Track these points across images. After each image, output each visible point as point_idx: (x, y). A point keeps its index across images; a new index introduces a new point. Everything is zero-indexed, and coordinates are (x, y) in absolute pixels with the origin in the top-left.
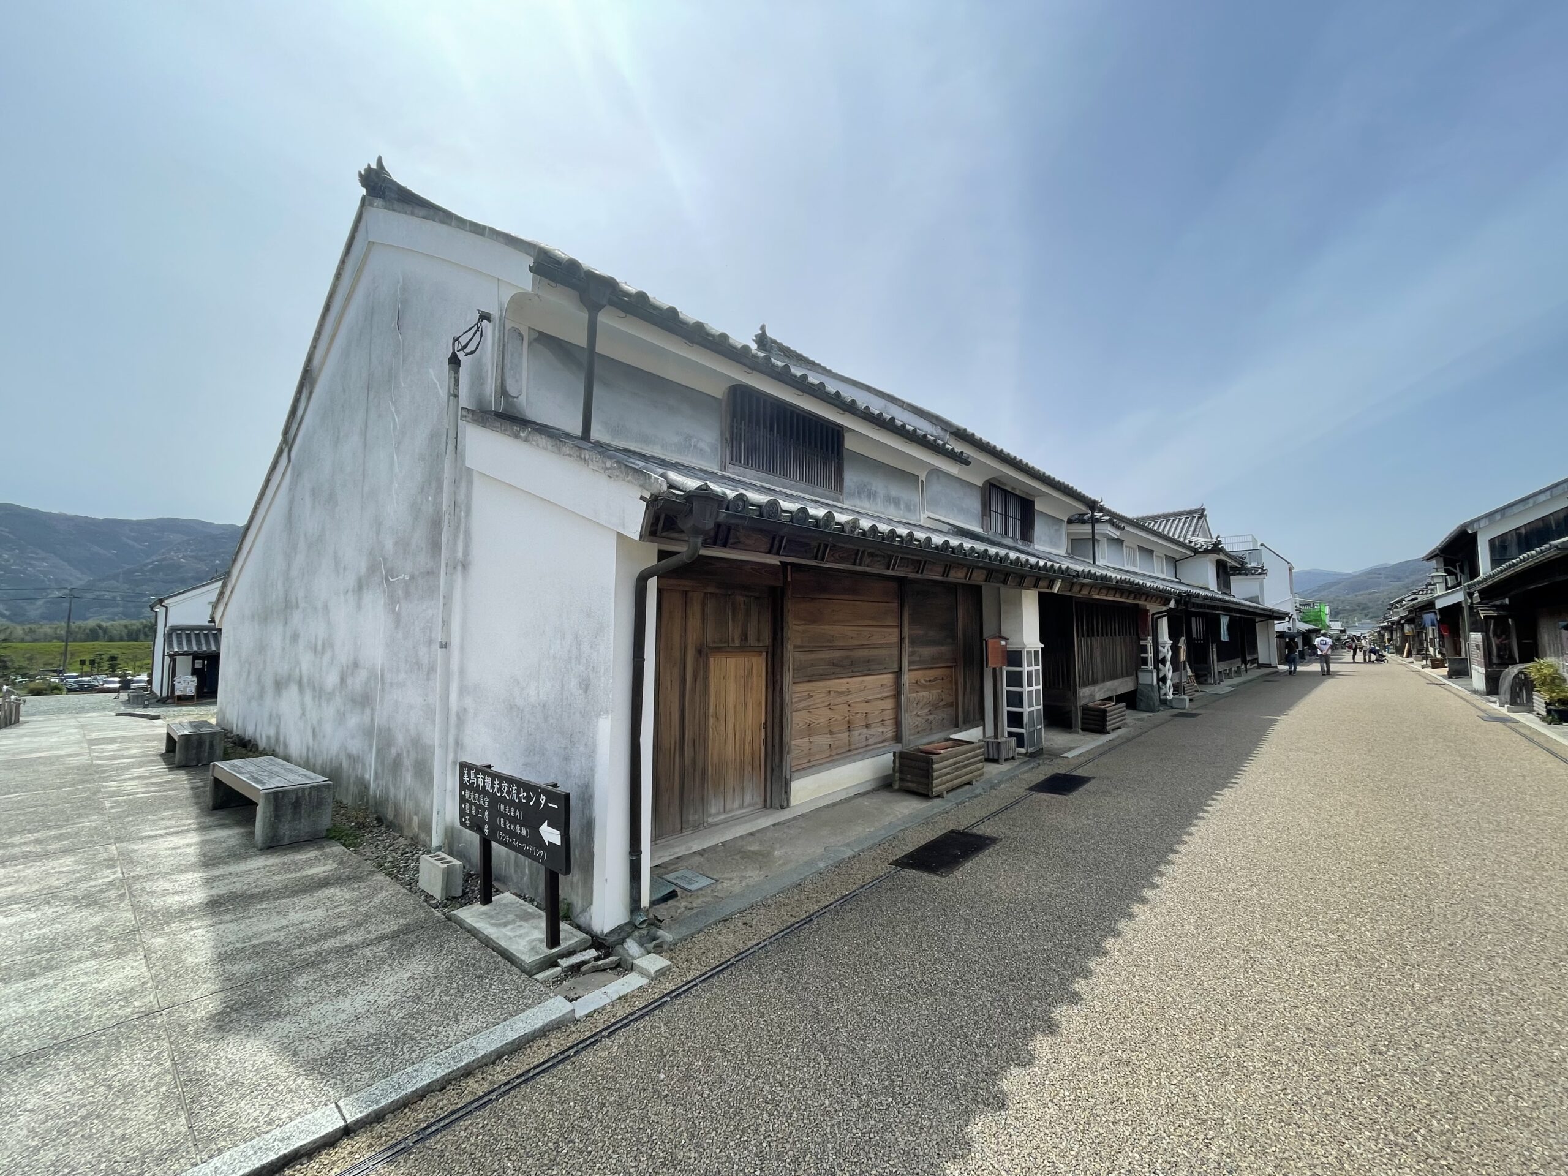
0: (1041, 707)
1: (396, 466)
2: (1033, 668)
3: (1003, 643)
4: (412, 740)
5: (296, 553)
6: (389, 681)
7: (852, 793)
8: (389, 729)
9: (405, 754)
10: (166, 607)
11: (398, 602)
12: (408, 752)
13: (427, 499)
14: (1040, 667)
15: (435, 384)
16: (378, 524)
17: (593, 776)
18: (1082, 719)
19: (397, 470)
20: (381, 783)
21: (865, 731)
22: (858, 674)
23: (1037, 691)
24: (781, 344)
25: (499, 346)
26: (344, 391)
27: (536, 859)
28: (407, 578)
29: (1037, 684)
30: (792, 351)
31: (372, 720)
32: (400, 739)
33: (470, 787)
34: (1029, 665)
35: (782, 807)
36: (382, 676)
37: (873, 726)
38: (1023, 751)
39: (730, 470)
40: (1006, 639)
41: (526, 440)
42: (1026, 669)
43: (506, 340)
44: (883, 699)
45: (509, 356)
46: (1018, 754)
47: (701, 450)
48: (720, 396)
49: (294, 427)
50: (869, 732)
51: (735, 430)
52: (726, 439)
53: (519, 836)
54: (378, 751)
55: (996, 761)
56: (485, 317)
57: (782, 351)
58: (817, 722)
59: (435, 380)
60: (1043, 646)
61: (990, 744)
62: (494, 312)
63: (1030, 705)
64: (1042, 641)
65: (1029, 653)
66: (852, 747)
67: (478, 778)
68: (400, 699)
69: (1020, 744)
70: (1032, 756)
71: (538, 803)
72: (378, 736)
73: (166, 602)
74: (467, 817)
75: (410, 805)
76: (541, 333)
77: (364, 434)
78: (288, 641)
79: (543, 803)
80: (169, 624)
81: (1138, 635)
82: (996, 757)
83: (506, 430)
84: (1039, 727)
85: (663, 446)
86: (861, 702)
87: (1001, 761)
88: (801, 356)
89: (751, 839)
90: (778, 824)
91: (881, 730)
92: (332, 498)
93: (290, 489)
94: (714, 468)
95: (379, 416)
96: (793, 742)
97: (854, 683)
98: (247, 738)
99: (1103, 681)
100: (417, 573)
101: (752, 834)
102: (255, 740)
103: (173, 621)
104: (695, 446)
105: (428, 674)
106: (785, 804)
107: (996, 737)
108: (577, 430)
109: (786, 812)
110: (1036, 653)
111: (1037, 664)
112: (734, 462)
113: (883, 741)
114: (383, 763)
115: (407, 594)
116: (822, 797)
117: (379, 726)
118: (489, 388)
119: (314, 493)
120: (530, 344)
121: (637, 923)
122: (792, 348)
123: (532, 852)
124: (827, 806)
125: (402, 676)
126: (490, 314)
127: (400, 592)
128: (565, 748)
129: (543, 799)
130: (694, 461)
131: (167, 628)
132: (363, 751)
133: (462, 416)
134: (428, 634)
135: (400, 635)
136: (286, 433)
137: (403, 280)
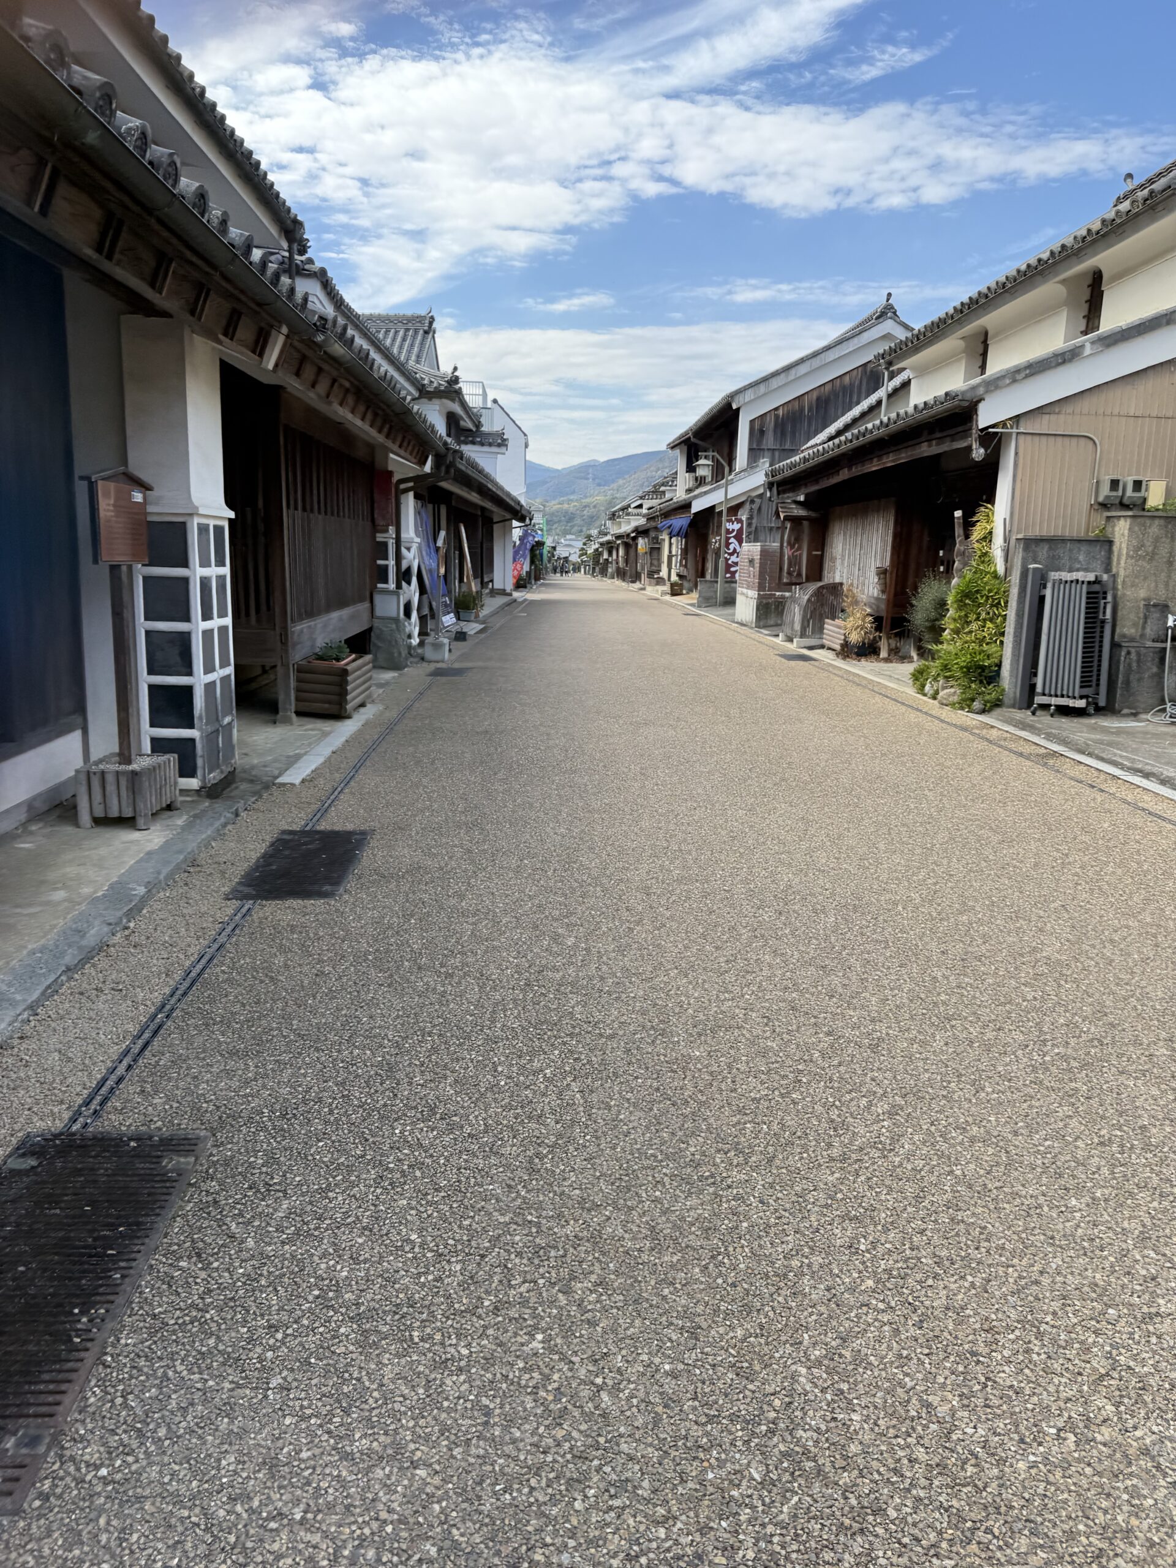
0: (230, 670)
2: (213, 571)
3: (138, 497)
14: (226, 570)
18: (298, 690)
23: (223, 630)
29: (222, 614)
34: (205, 563)
38: (194, 783)
40: (145, 487)
42: (197, 572)
46: (183, 792)
55: (127, 822)
60: (232, 515)
61: (110, 779)
63: (209, 668)
64: (230, 502)
65: (203, 529)
69: (187, 769)
70: (212, 792)
81: (373, 521)
82: (128, 813)
84: (227, 720)
87: (141, 822)
99: (329, 608)
107: (125, 756)
110: (219, 530)
111: (220, 563)
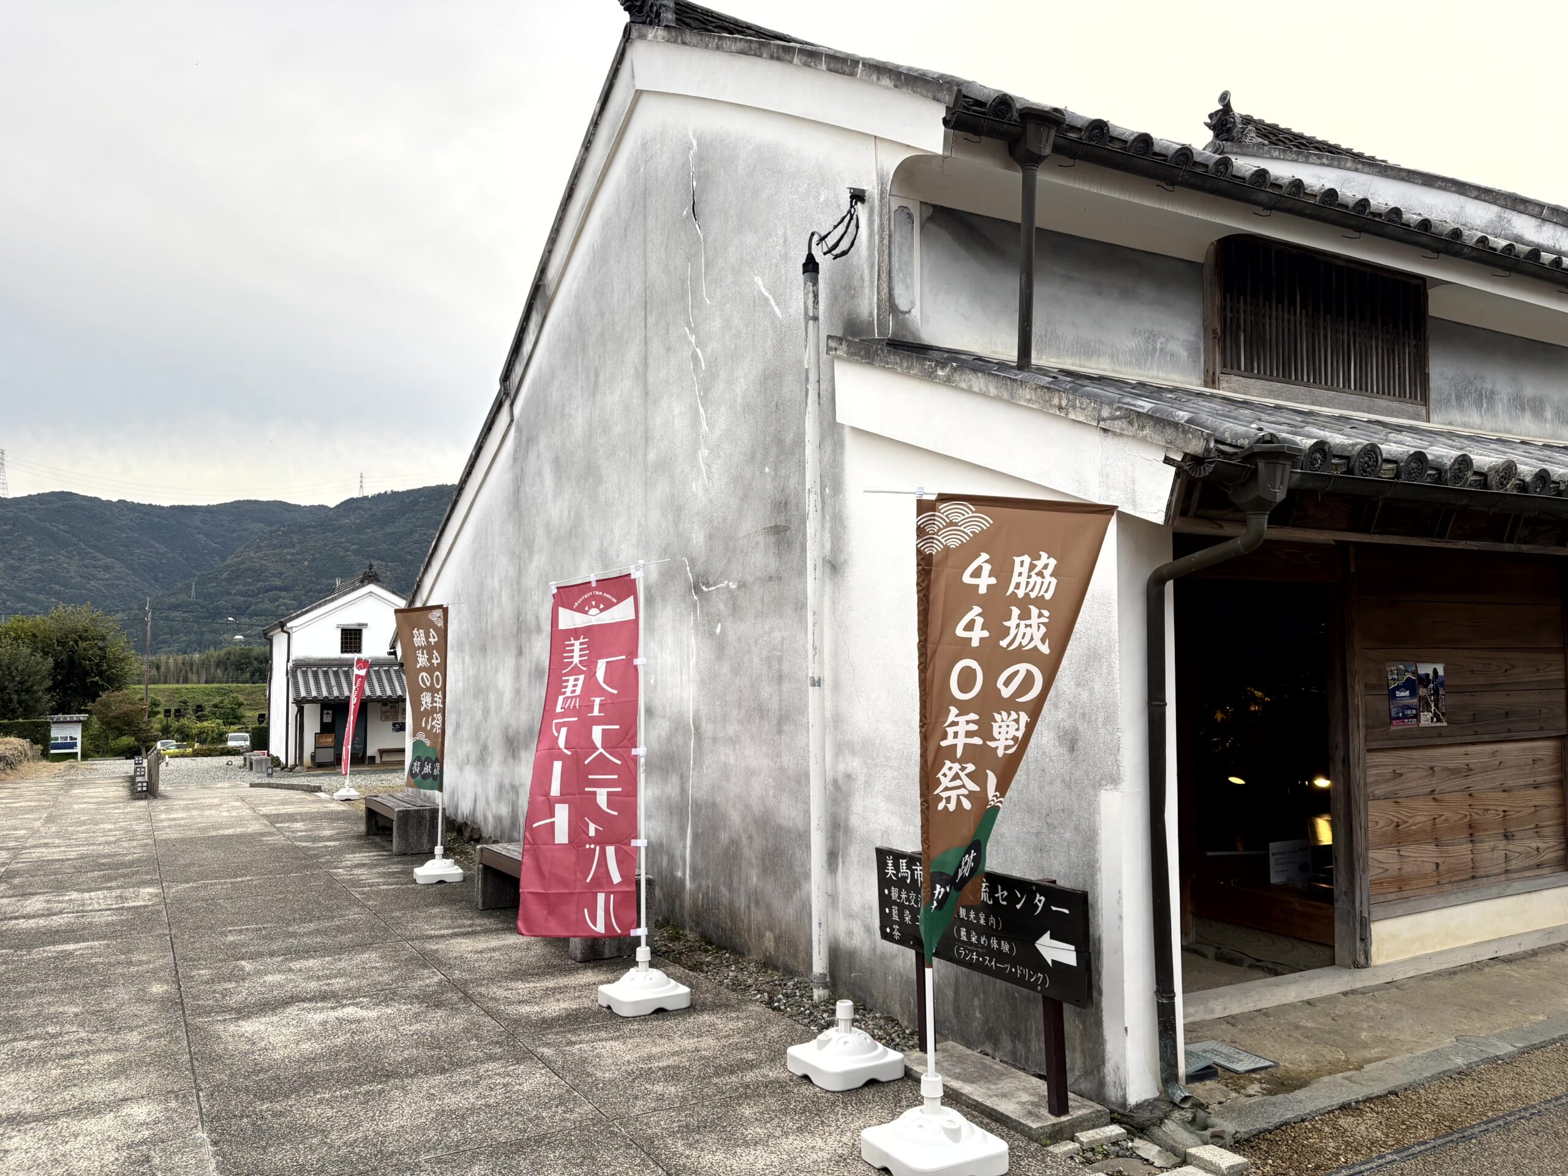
1: (704, 423)
4: (756, 821)
5: (531, 553)
6: (710, 734)
7: (1485, 955)
8: (714, 805)
9: (745, 841)
10: (289, 634)
11: (719, 621)
12: (751, 837)
13: (762, 472)
15: (766, 300)
16: (676, 508)
17: (1093, 876)
19: (705, 428)
20: (704, 883)
21: (1502, 844)
22: (1487, 738)
24: (1261, 122)
25: (882, 239)
26: (602, 314)
27: (1032, 987)
28: (733, 586)
30: (1283, 131)
31: (683, 791)
32: (735, 817)
33: (900, 883)
35: (1357, 966)
36: (697, 728)
37: (1518, 835)
39: (1224, 385)
41: (948, 381)
43: (892, 228)
44: (1536, 787)
45: (897, 250)
47: (1172, 355)
48: (1201, 260)
49: (518, 369)
50: (1511, 847)
51: (1229, 315)
52: (1214, 331)
53: (999, 955)
54: (696, 837)
56: (858, 196)
57: (1265, 136)
58: (1411, 821)
59: (766, 294)
62: (871, 187)
66: (1481, 872)
67: (913, 872)
68: (732, 761)
71: (1030, 905)
72: (695, 815)
73: (289, 625)
74: (896, 927)
75: (758, 915)
76: (934, 206)
77: (642, 376)
78: (525, 680)
79: (1041, 905)
80: (293, 657)
83: (909, 368)
85: (1113, 356)
86: (1494, 789)
88: (1300, 136)
89: (1309, 1010)
90: (1353, 992)
91: (1534, 845)
92: (591, 473)
93: (515, 460)
94: (1195, 384)
95: (668, 349)
96: (1371, 854)
97: (1479, 754)
98: (460, 819)
100: (750, 579)
101: (1309, 1003)
102: (474, 822)
103: (300, 651)
104: (1162, 350)
105: (779, 723)
106: (1362, 960)
108: (1010, 353)
109: (1364, 973)
112: (1228, 370)
113: (1538, 866)
114: (705, 854)
115: (735, 609)
116: (1429, 957)
117: (695, 802)
118: (866, 302)
119: (558, 466)
120: (922, 227)
121: (1177, 1100)
122: (1282, 126)
123: (1023, 976)
124: (1438, 974)
125: (732, 730)
126: (863, 191)
127: (722, 607)
128: (1038, 834)
129: (1040, 900)
130: (1162, 375)
131: (290, 664)
132: (669, 836)
133: (829, 349)
134: (776, 666)
135: (725, 669)
136: (506, 377)
137: (698, 145)
